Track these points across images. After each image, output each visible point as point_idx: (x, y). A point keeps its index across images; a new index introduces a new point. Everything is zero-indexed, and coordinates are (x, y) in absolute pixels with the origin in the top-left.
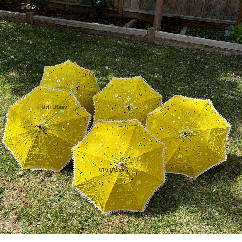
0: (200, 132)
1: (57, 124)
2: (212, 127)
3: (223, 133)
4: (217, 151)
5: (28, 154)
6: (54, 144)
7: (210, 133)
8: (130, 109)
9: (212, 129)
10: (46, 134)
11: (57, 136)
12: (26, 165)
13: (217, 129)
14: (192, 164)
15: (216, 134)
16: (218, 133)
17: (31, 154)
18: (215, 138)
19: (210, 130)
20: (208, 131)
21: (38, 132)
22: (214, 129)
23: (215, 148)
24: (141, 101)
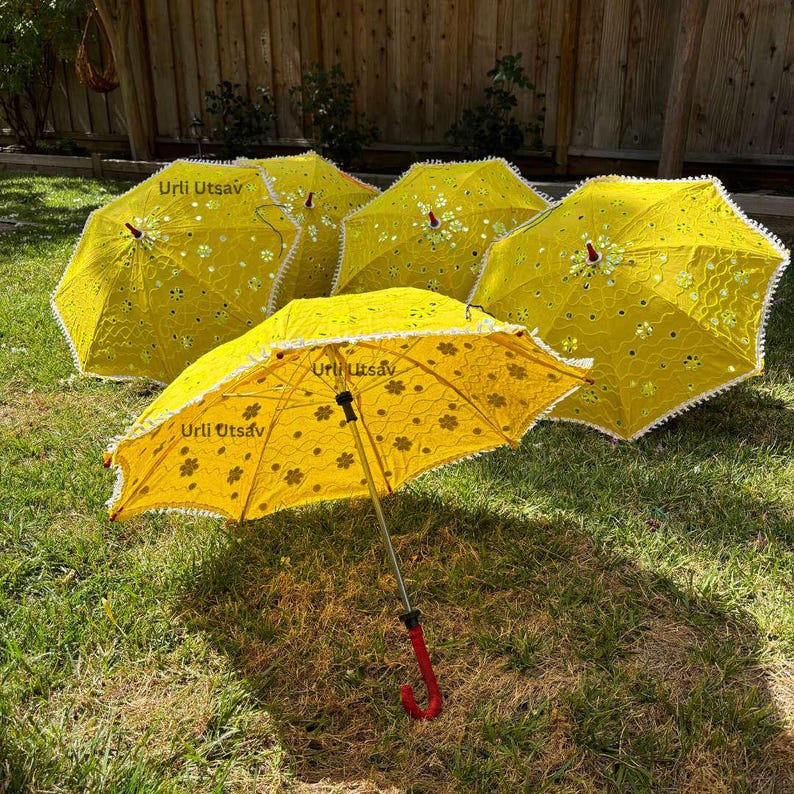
0: (651, 254)
1: (190, 235)
2: (703, 242)
3: (753, 271)
4: (720, 328)
5: (99, 325)
6: (172, 292)
7: (691, 259)
8: (439, 231)
9: (699, 249)
10: (152, 257)
11: (183, 267)
12: (91, 363)
13: (724, 252)
14: (612, 371)
15: (720, 269)
16: (728, 269)
17: (107, 324)
18: (714, 281)
19: (694, 250)
20: (682, 253)
21: (131, 250)
22: (710, 250)
23: (709, 316)
24: (481, 208)
